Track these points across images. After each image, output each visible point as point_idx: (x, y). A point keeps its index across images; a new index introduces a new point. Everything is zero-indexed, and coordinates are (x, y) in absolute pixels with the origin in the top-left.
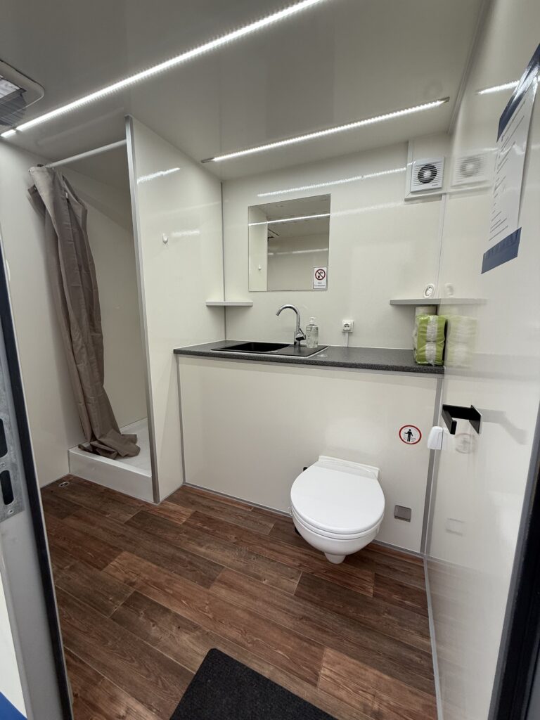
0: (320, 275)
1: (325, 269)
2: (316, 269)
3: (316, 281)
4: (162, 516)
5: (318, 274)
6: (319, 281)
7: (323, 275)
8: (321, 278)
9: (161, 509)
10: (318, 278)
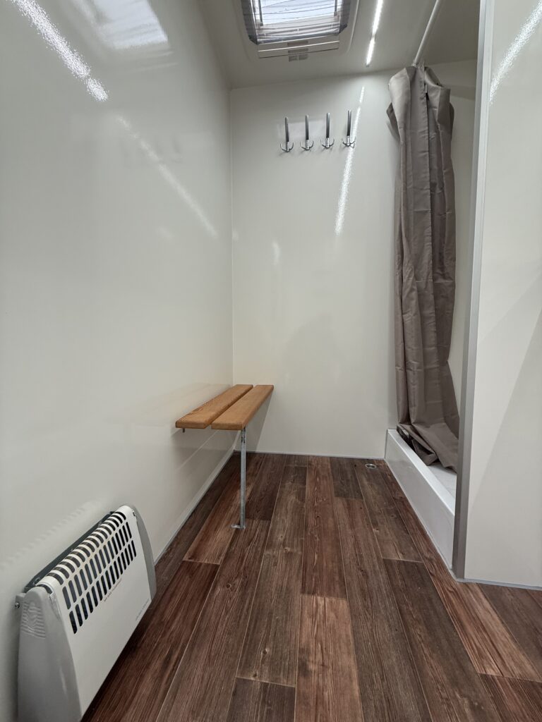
4: (448, 610)
9: (456, 593)
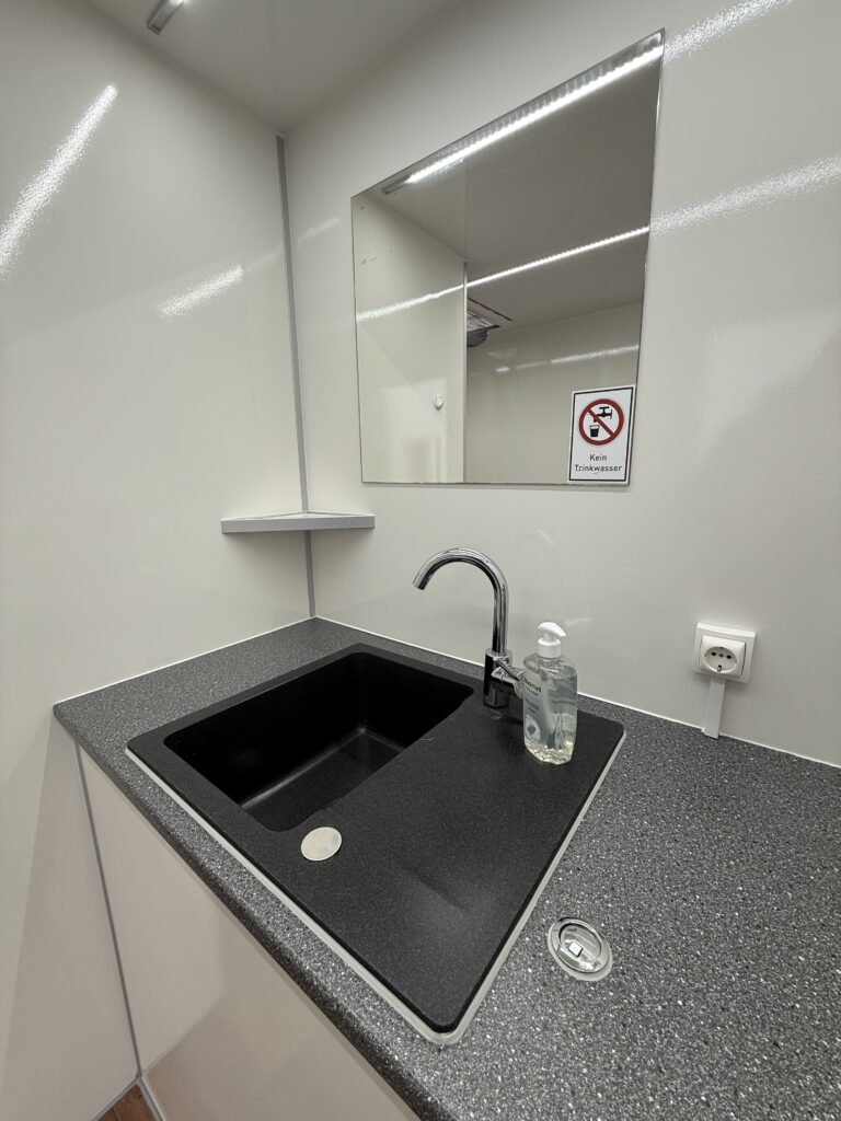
0: (603, 423)
1: (622, 398)
2: (583, 401)
3: (582, 450)
5: (589, 421)
6: (596, 450)
7: (612, 423)
8: (603, 435)
10: (591, 438)
